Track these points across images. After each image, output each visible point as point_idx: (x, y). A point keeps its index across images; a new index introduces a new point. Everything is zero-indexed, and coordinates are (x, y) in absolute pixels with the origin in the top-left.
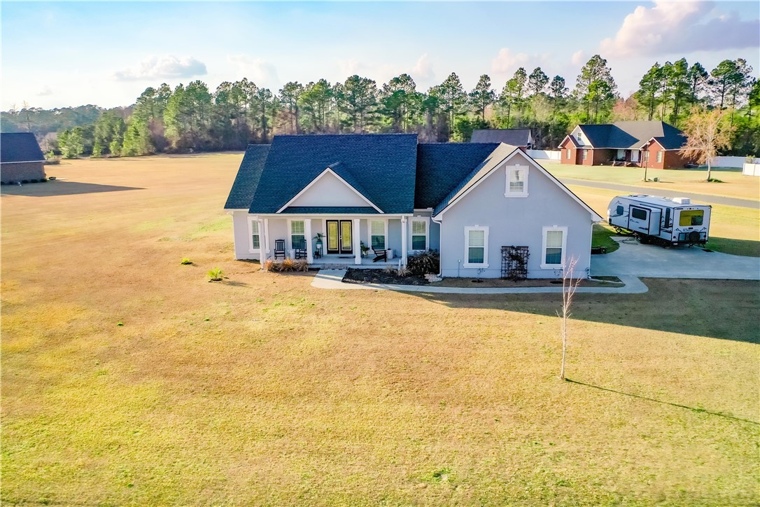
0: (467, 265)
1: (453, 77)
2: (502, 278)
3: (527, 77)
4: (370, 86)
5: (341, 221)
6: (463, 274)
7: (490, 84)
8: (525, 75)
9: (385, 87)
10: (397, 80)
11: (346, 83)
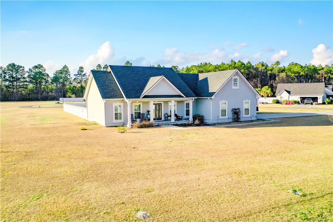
0: (221, 117)
1: (65, 67)
2: (232, 122)
3: (102, 68)
4: (21, 69)
5: (157, 104)
6: (220, 122)
7: (83, 71)
8: (101, 67)
9: (30, 69)
10: (36, 67)
11: (8, 67)
